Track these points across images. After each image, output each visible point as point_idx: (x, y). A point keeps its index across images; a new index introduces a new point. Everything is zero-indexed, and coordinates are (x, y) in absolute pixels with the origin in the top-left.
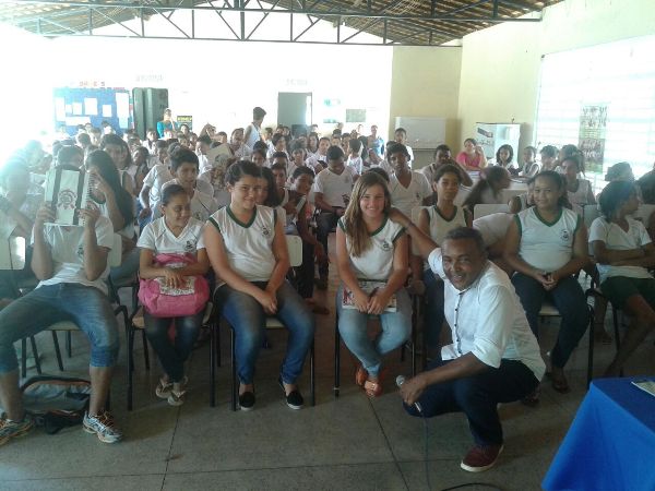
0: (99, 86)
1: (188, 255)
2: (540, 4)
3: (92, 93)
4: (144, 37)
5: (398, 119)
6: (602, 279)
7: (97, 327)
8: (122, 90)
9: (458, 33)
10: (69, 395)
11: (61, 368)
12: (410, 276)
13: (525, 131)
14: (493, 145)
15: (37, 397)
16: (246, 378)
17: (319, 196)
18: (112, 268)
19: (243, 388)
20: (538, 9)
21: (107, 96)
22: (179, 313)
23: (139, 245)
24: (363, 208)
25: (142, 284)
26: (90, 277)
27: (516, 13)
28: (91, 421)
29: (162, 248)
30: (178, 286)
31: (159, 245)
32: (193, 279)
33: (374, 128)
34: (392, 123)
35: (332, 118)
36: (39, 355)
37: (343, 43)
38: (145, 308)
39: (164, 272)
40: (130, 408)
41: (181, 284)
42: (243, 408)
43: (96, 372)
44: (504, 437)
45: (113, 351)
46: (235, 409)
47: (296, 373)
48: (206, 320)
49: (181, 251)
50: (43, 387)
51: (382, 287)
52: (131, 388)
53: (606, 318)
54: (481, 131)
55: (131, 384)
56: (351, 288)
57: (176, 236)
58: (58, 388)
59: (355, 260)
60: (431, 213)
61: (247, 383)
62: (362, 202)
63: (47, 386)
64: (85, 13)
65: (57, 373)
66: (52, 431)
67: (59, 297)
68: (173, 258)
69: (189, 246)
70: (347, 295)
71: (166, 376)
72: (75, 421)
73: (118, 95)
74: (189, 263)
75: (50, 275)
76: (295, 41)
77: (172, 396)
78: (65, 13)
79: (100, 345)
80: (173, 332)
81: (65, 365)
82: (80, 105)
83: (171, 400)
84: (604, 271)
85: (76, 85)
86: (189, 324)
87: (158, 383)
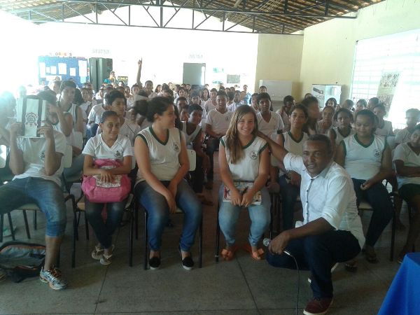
0: (68, 56)
1: (117, 160)
2: (356, 7)
3: (63, 60)
4: (97, 24)
5: (261, 81)
6: (400, 186)
7: (51, 208)
8: (83, 59)
9: (301, 26)
10: (32, 255)
11: (29, 237)
12: (269, 180)
13: (345, 90)
14: (323, 99)
15: (9, 256)
16: (155, 247)
17: (209, 127)
18: (65, 168)
19: (152, 254)
20: (355, 10)
21: (73, 62)
22: (109, 200)
23: (83, 152)
24: (239, 129)
25: (85, 179)
26: (48, 174)
27: (340, 13)
28: (46, 274)
29: (100, 155)
30: (109, 181)
31: (98, 153)
32: (120, 177)
33: (245, 87)
34: (257, 83)
35: (218, 80)
36: (14, 227)
37: (226, 31)
38: (86, 196)
39: (99, 172)
40: (73, 266)
41: (111, 180)
42: (152, 268)
43: (49, 239)
44: (334, 293)
45: (62, 225)
46: (146, 268)
47: (189, 244)
48: (128, 205)
49: (113, 158)
50: (13, 249)
51: (250, 186)
52: (74, 251)
53: (401, 213)
54: (315, 90)
55: (74, 248)
56: (229, 187)
57: (110, 147)
58: (24, 250)
59: (232, 167)
60: (285, 137)
61: (155, 251)
62: (239, 125)
63: (17, 249)
64: (60, 8)
65: (26, 240)
66: (18, 280)
67: (26, 187)
68: (107, 162)
69: (118, 154)
70: (227, 192)
71: (99, 244)
72: (35, 274)
73: (80, 62)
74: (118, 166)
75: (22, 172)
76: (195, 29)
77: (103, 259)
78: (47, 7)
79: (53, 221)
80: (104, 213)
81: (31, 235)
82: (55, 67)
83: (102, 261)
84: (401, 181)
85: (53, 55)
86: (115, 208)
87: (93, 249)
